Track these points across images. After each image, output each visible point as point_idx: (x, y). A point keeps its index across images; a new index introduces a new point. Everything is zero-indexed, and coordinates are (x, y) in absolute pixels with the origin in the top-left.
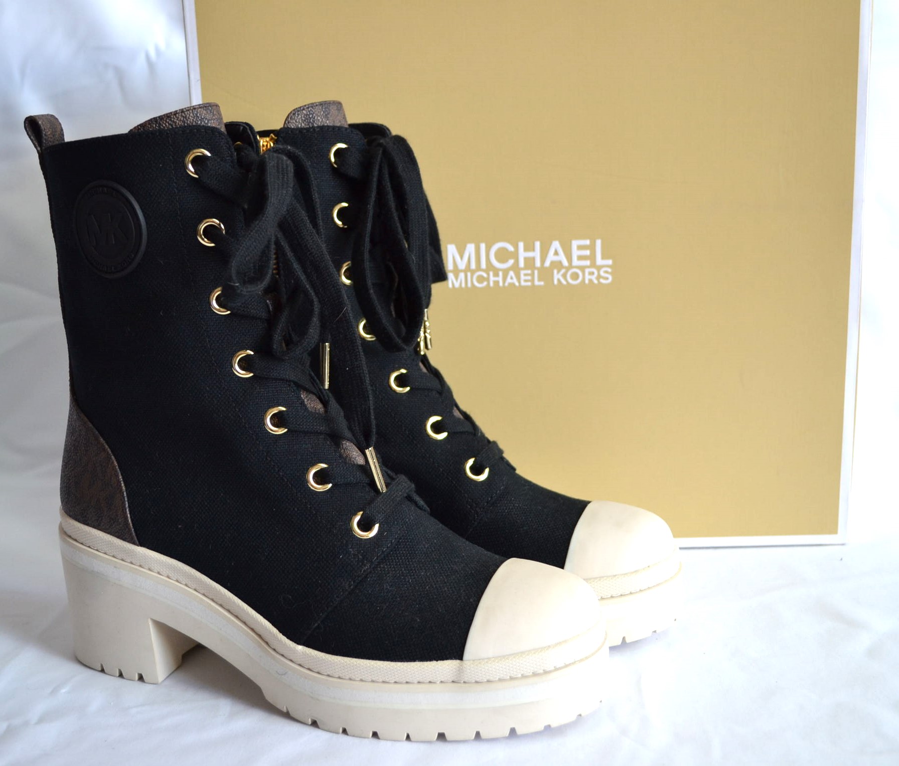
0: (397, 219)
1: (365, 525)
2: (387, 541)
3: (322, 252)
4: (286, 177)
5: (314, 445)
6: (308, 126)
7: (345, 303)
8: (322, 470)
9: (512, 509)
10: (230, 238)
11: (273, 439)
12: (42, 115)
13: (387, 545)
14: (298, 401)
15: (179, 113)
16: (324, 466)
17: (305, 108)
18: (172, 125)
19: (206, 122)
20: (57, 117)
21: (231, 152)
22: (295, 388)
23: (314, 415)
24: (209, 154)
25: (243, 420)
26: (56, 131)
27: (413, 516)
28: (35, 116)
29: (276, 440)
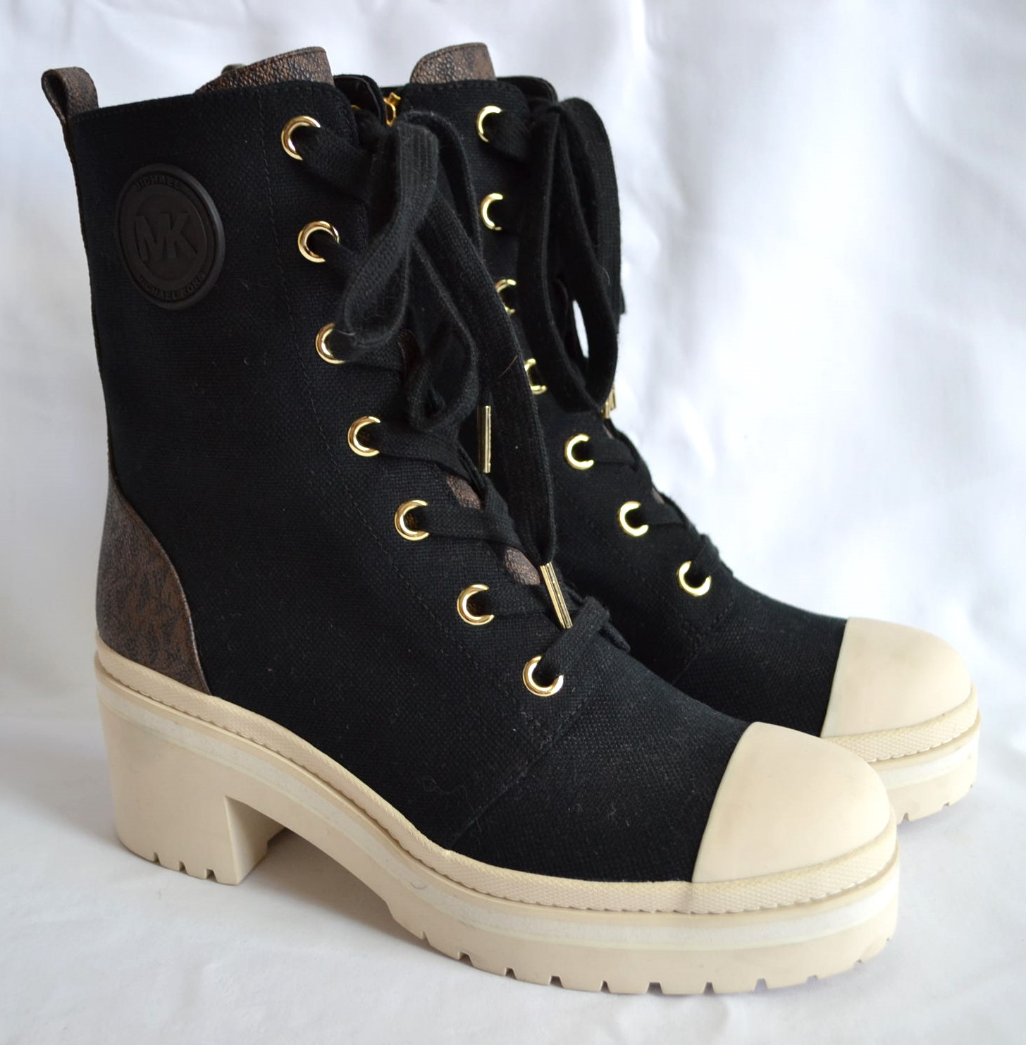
0: (582, 218)
1: (544, 677)
2: (576, 700)
3: (482, 272)
4: (427, 162)
5: (467, 556)
6: (444, 81)
7: (516, 350)
8: (481, 593)
9: (746, 634)
10: (349, 251)
11: (408, 548)
12: (67, 69)
13: (577, 707)
14: (444, 492)
15: (267, 64)
16: (483, 588)
17: (441, 53)
18: (257, 83)
19: (308, 76)
20: (87, 71)
21: (350, 121)
22: (440, 472)
23: (467, 513)
24: (318, 125)
25: (365, 520)
26: (87, 92)
27: (610, 660)
28: (58, 70)
29: (413, 549)
